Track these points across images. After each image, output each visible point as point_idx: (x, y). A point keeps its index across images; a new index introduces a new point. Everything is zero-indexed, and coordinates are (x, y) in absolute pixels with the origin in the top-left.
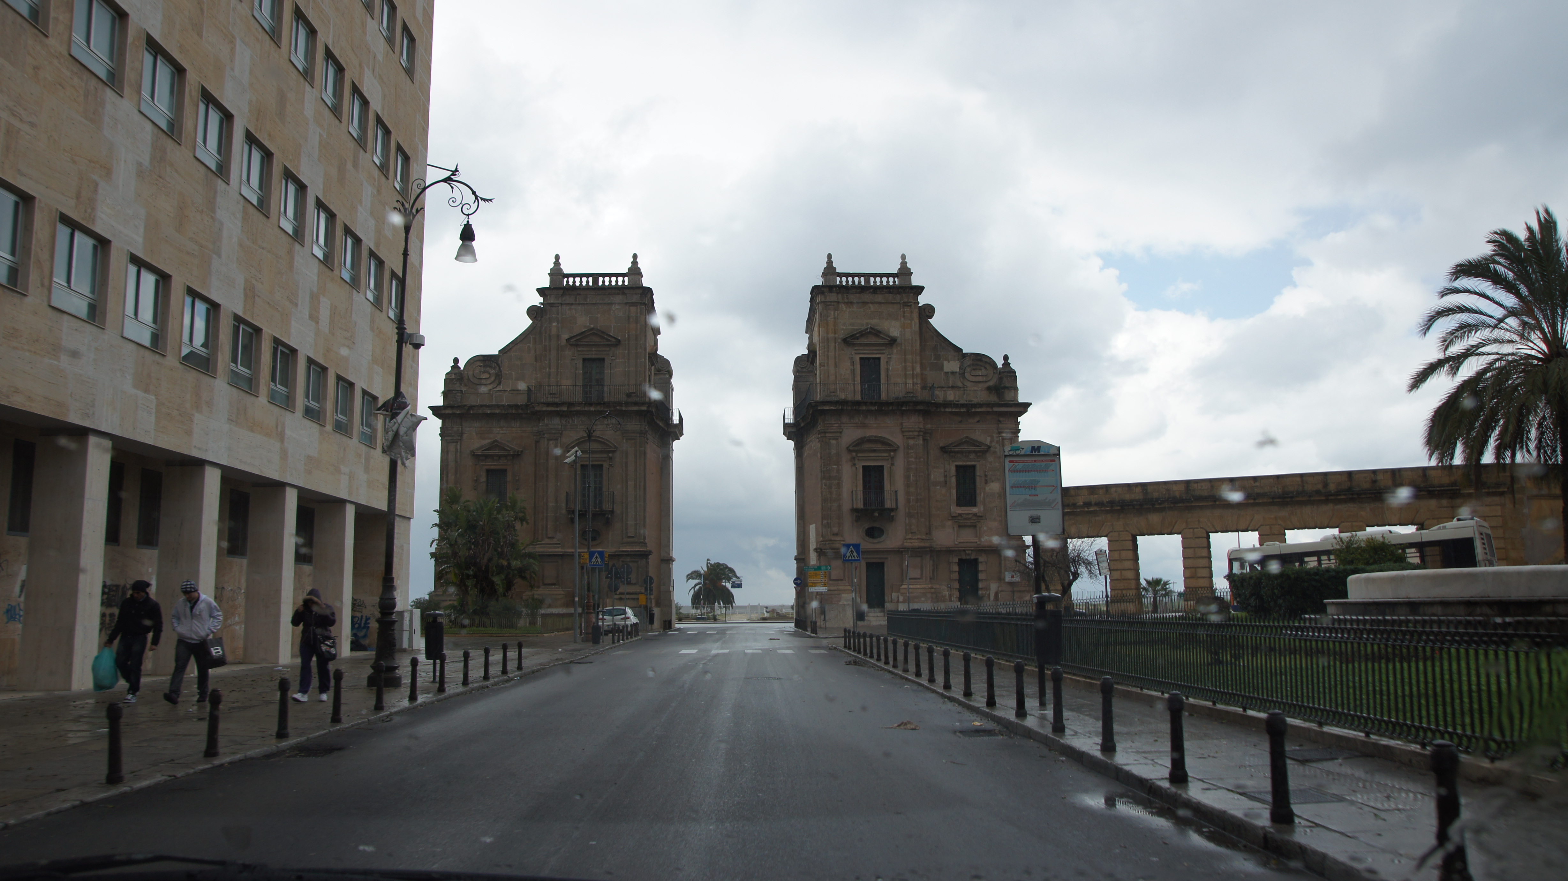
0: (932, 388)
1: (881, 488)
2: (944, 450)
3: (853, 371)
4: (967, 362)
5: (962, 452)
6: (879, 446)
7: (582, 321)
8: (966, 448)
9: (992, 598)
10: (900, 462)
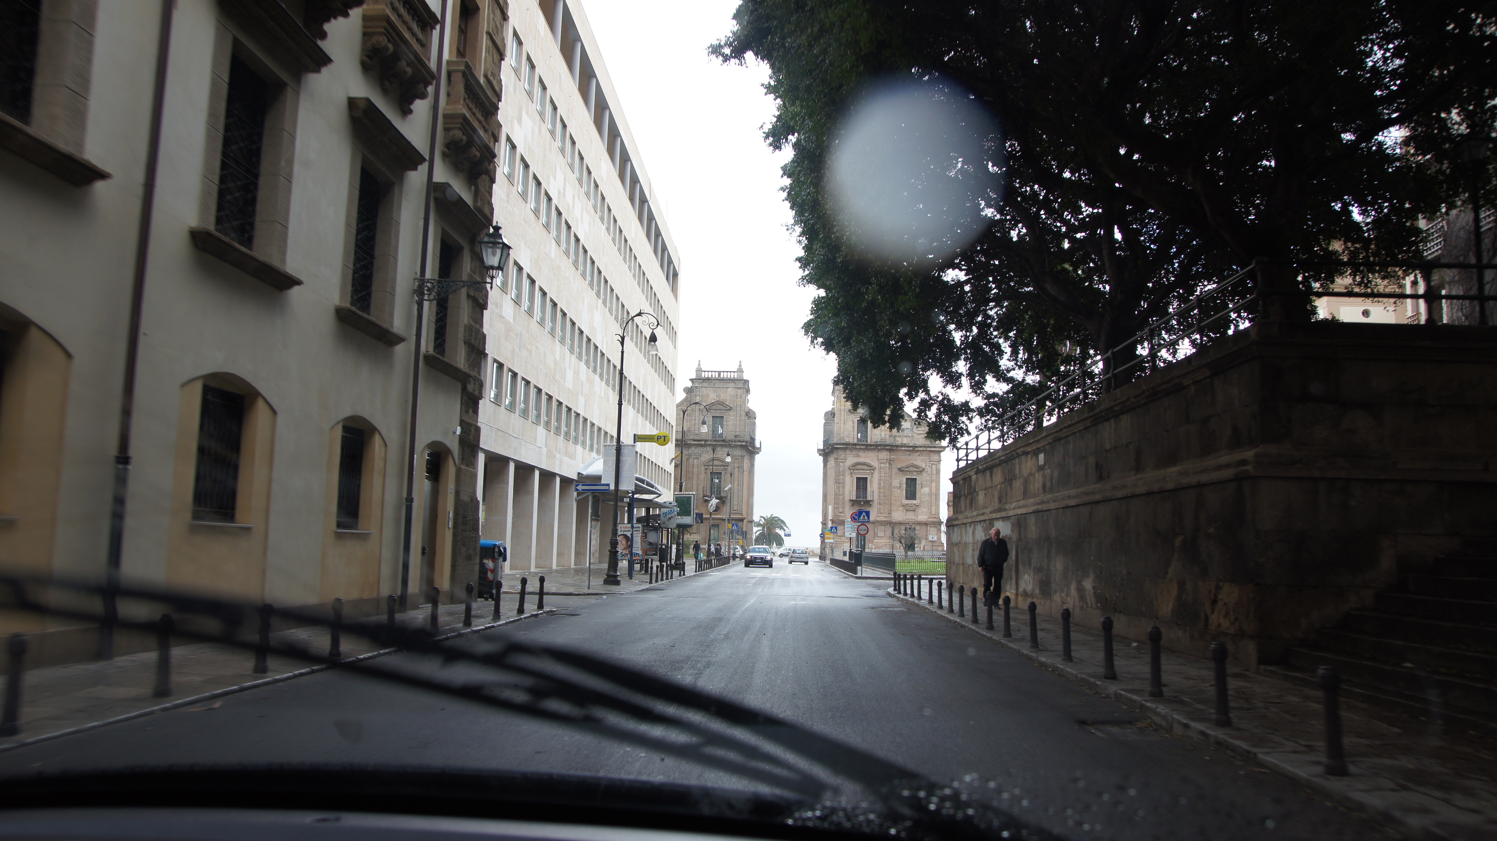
0: (895, 437)
2: (900, 470)
5: (909, 471)
6: (865, 467)
7: (711, 396)
8: (912, 469)
9: (922, 549)
10: (876, 475)
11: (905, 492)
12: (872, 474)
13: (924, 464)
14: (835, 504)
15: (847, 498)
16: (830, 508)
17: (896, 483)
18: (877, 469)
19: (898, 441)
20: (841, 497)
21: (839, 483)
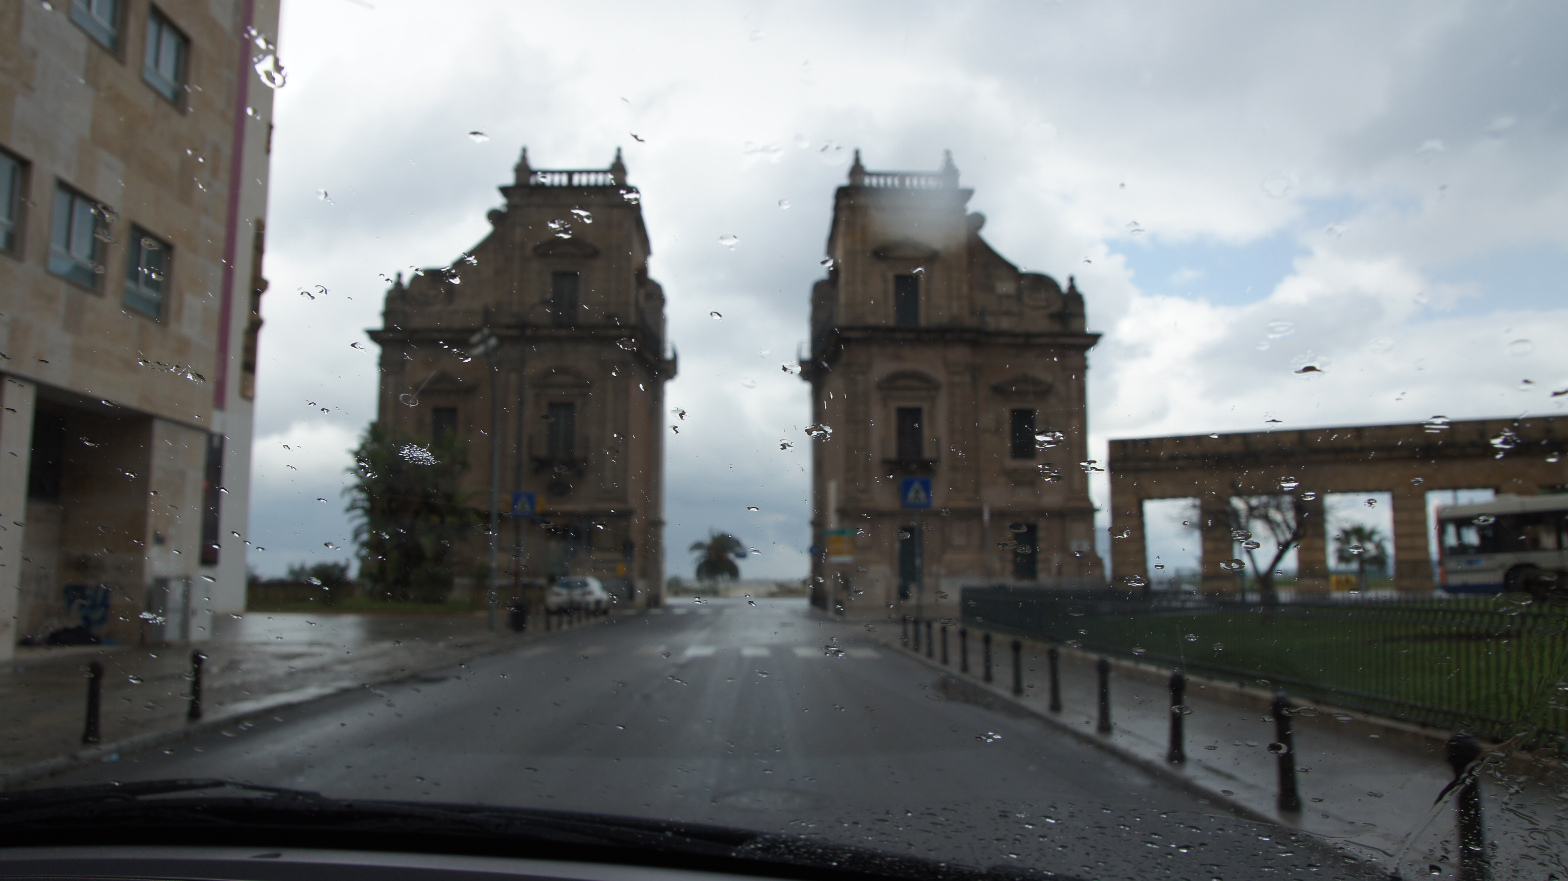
0: (982, 313)
1: (920, 434)
2: (996, 390)
3: (885, 291)
4: (1024, 284)
6: (918, 385)
8: (1023, 388)
9: (1054, 570)
10: (943, 403)
11: (1006, 441)
12: (933, 399)
13: (1048, 377)
14: (846, 474)
16: (832, 489)
17: (988, 419)
18: (944, 387)
19: (989, 323)
20: (862, 454)
21: (853, 424)
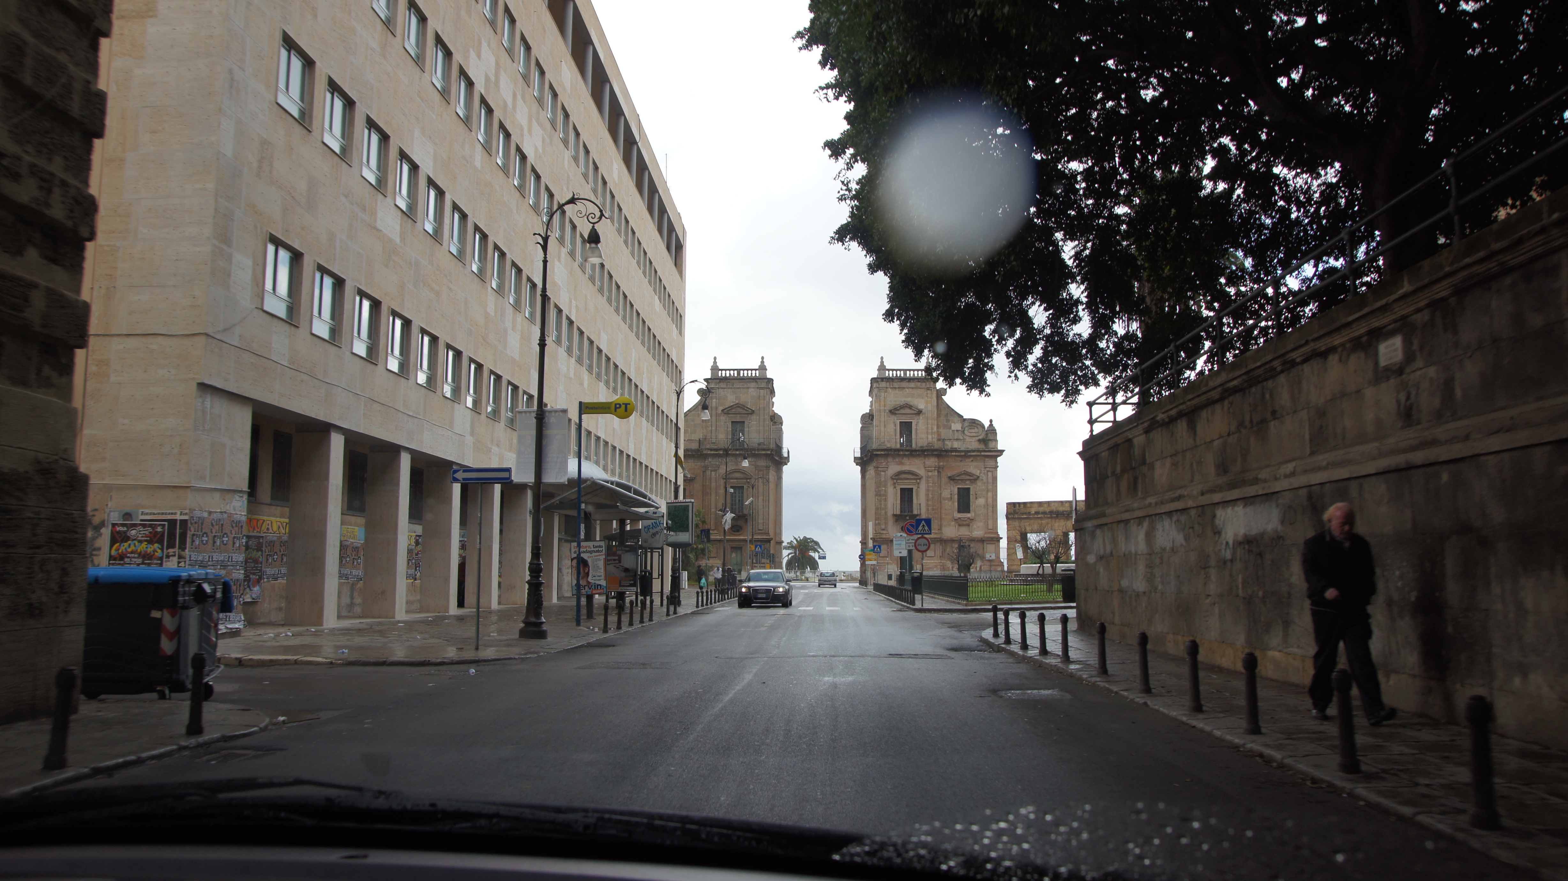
0: (944, 440)
1: (912, 501)
2: (951, 478)
3: (896, 430)
4: (966, 424)
5: (962, 480)
6: (910, 476)
7: (730, 398)
8: (964, 477)
9: (978, 569)
10: (923, 485)
11: (956, 504)
12: (918, 484)
13: (979, 471)
14: (876, 520)
15: (890, 513)
16: (871, 525)
17: (946, 493)
18: (924, 478)
19: (947, 445)
20: (883, 512)
21: (880, 495)
